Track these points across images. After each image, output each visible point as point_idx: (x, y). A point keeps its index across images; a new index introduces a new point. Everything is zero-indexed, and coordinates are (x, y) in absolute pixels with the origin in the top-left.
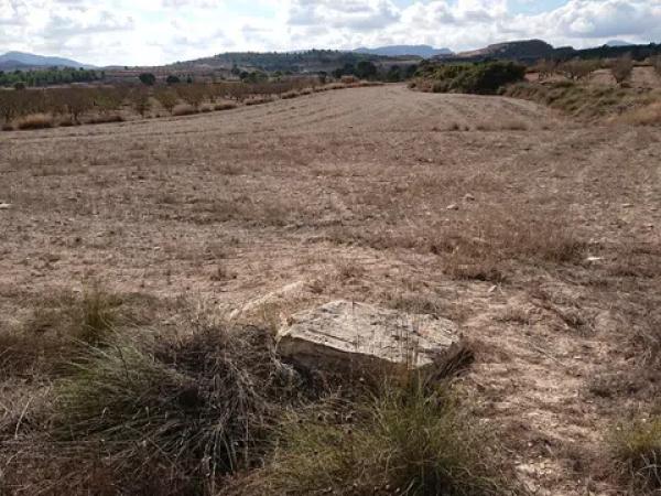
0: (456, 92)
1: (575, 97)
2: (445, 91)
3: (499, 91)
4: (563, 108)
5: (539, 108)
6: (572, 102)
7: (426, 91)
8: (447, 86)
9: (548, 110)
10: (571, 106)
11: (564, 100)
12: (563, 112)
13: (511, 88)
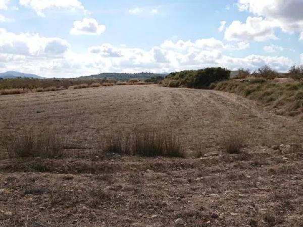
0: (183, 87)
1: (269, 90)
2: (177, 86)
3: (210, 86)
4: (260, 99)
5: (238, 99)
6: (268, 94)
7: (166, 86)
8: (179, 83)
9: (247, 100)
10: (269, 97)
11: (261, 93)
12: (260, 103)
13: (219, 84)
